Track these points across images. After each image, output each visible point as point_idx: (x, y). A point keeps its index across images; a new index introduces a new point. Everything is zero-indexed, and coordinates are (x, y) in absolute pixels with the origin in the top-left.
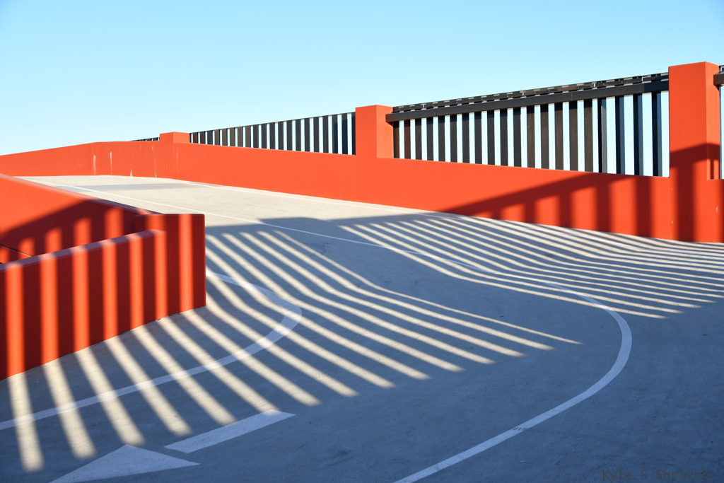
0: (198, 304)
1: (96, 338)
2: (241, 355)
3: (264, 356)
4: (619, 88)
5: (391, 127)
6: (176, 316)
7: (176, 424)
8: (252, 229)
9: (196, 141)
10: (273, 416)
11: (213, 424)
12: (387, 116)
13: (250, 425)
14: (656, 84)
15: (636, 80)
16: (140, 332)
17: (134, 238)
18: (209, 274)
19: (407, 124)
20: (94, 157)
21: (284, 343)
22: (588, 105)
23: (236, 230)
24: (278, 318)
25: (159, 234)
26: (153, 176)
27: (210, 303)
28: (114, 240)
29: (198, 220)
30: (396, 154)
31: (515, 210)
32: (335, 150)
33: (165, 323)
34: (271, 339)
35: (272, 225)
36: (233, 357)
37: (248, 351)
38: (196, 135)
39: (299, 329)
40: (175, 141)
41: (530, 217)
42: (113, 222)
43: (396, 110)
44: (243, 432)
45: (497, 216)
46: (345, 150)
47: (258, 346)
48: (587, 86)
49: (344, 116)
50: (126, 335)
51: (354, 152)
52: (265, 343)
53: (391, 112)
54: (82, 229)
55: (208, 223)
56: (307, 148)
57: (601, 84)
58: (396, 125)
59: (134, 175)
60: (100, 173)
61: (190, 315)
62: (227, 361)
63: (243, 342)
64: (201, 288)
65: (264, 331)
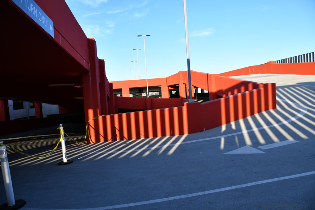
0: (274, 108)
1: (245, 116)
2: (285, 122)
3: (293, 123)
6: (267, 111)
7: (262, 140)
8: (294, 86)
9: (277, 63)
10: (292, 141)
11: (272, 142)
13: (284, 143)
16: (257, 115)
17: (255, 91)
18: (277, 99)
20: (250, 70)
21: (300, 120)
24: (299, 112)
25: (262, 89)
26: (265, 73)
28: (249, 91)
29: (273, 85)
33: (264, 113)
34: (295, 118)
35: (300, 85)
36: (283, 123)
37: (287, 121)
38: (277, 61)
39: (305, 115)
40: (271, 63)
42: (250, 86)
44: (282, 145)
47: (291, 120)
50: (253, 116)
52: (293, 119)
54: (243, 89)
55: (277, 85)
59: (260, 74)
60: (251, 74)
61: (272, 111)
62: (281, 124)
63: (286, 118)
64: (275, 102)
65: (294, 115)
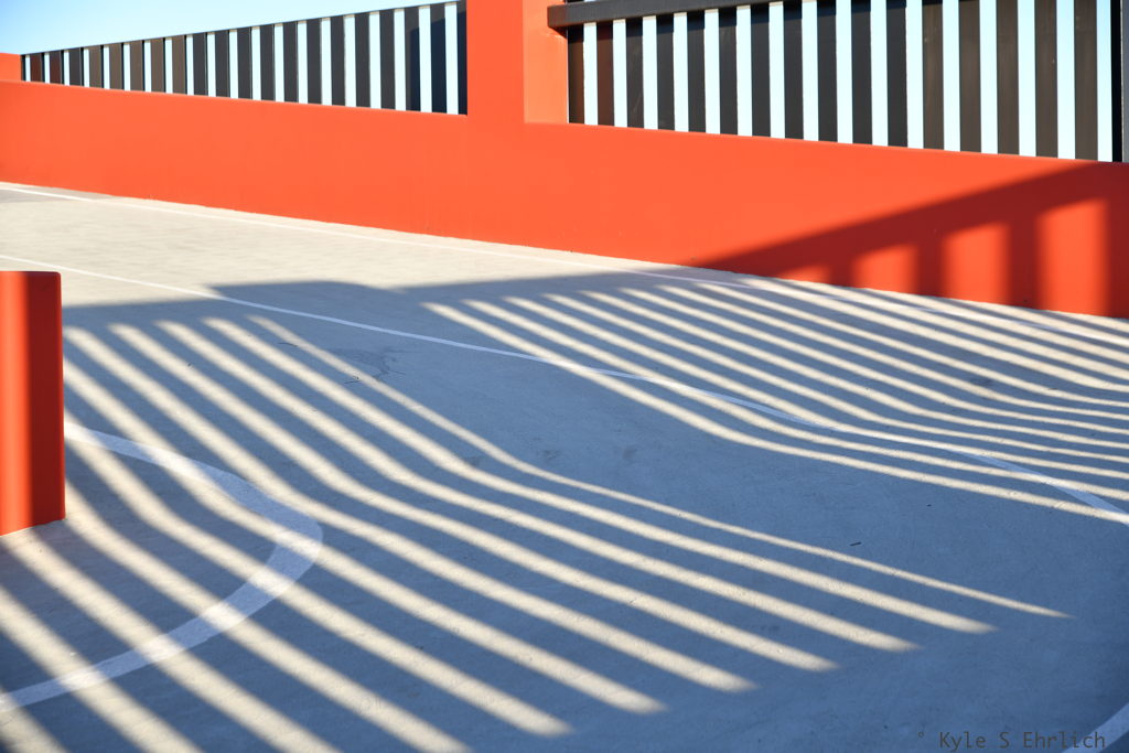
0: (45, 515)
2: (160, 649)
3: (221, 654)
5: (562, 41)
8: (190, 312)
12: (550, 10)
18: (74, 433)
19: (605, 33)
21: (277, 618)
23: (146, 315)
24: (260, 549)
27: (77, 512)
29: (42, 288)
30: (576, 113)
31: (891, 262)
32: (414, 101)
34: (239, 607)
35: (242, 302)
36: (138, 656)
37: (177, 640)
38: (37, 58)
39: (318, 580)
41: (931, 280)
45: (843, 277)
46: (439, 103)
47: (206, 625)
49: (437, 10)
51: (463, 108)
52: (223, 617)
55: (70, 296)
56: (339, 96)
58: (575, 35)
62: (122, 665)
63: (165, 615)
64: (50, 469)
65: (222, 584)
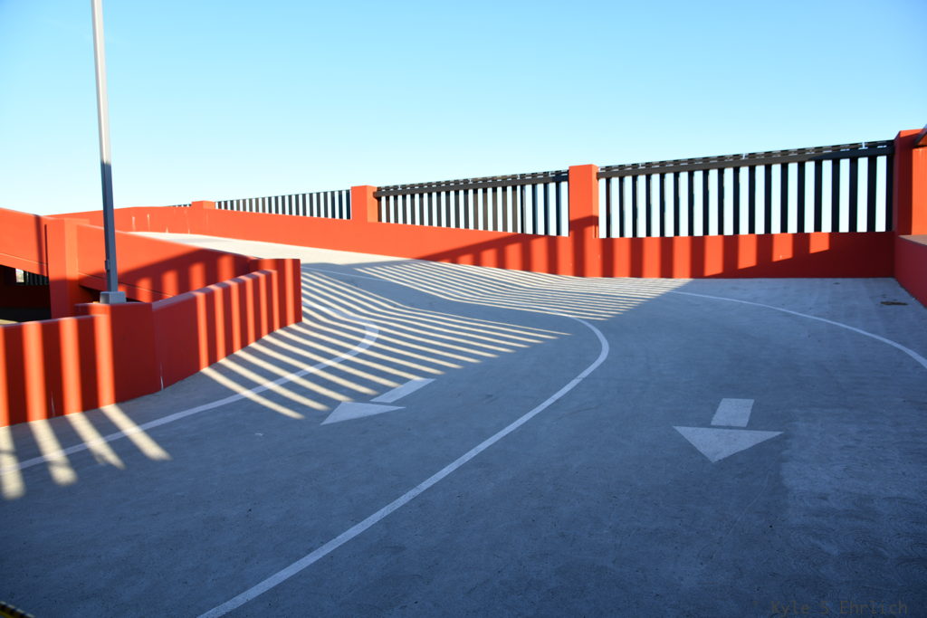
0: (298, 320)
4: (534, 179)
5: (376, 201)
9: (220, 207)
12: (374, 193)
14: (559, 177)
15: (546, 174)
19: (388, 199)
20: (134, 218)
22: (514, 189)
27: (305, 320)
29: (296, 262)
30: (380, 219)
31: (467, 258)
32: (334, 216)
34: (362, 347)
40: (205, 207)
41: (478, 262)
43: (379, 189)
45: (455, 262)
46: (341, 216)
47: (355, 351)
48: (514, 177)
49: (340, 192)
51: (348, 217)
53: (376, 190)
56: (312, 214)
57: (523, 176)
58: (379, 199)
59: (170, 232)
60: (138, 231)
61: (293, 326)
64: (299, 307)
